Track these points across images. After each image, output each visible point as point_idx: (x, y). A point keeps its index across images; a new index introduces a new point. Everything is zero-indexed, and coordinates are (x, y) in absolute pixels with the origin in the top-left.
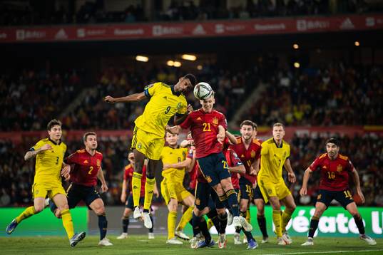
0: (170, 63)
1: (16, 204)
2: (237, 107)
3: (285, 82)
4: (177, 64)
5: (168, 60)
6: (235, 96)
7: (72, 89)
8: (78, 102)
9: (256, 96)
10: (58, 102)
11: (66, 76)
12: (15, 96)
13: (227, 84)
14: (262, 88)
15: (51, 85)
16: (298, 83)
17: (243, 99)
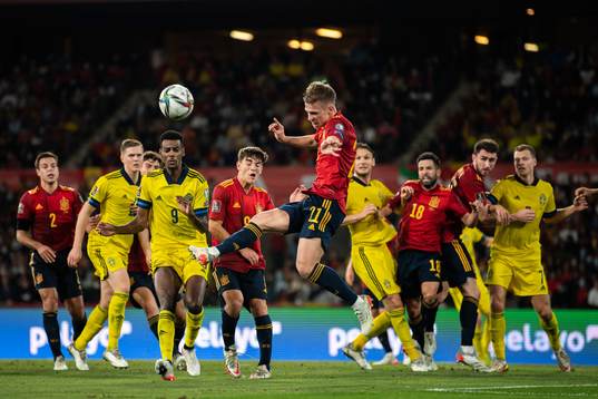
0: (294, 44)
1: (9, 302)
2: (418, 126)
3: (509, 79)
4: (307, 46)
5: (291, 39)
6: (415, 105)
7: (111, 91)
8: (122, 115)
9: (453, 105)
10: (88, 116)
11: (101, 67)
12: (9, 104)
13: (400, 83)
14: (464, 90)
15: (73, 82)
16: (532, 81)
17: (429, 111)
